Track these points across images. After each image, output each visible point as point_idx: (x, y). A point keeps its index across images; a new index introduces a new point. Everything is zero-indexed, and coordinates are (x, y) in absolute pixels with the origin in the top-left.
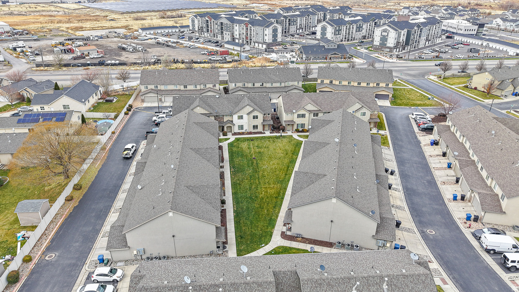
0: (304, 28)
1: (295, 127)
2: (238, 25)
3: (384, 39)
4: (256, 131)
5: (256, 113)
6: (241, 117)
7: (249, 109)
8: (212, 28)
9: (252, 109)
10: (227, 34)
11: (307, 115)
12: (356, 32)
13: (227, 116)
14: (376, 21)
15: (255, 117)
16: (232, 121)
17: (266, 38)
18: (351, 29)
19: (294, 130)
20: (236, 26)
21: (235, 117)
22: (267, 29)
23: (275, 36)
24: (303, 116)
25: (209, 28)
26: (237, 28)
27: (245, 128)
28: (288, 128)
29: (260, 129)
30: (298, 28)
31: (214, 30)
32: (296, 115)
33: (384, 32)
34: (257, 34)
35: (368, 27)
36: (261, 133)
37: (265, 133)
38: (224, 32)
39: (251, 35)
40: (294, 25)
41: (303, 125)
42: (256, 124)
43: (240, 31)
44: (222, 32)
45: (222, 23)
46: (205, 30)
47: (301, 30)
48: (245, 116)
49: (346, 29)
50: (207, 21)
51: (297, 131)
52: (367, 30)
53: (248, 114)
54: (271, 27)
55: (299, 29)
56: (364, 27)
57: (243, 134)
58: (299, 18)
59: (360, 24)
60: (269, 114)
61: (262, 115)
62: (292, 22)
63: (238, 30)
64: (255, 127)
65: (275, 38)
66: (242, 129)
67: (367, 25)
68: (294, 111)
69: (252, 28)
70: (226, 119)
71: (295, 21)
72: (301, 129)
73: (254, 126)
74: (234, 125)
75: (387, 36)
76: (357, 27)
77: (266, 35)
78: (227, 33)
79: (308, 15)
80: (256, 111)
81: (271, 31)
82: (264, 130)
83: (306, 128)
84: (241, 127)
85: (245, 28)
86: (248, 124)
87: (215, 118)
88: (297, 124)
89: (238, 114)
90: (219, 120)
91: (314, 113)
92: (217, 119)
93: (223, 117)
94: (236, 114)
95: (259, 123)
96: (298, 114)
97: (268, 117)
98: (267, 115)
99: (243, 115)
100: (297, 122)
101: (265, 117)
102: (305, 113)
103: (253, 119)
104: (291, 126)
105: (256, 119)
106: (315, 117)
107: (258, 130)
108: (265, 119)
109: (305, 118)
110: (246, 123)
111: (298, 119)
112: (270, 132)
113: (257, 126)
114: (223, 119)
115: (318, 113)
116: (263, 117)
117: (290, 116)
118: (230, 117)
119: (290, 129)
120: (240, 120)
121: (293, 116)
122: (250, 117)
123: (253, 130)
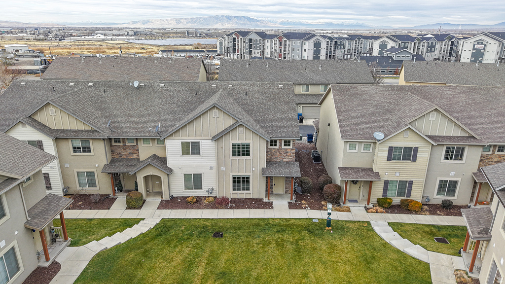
0: (353, 54)
1: (377, 192)
2: (269, 41)
3: (477, 55)
4: (242, 195)
5: (241, 137)
6: (192, 149)
7: (218, 121)
8: (240, 47)
9: (229, 122)
10: (256, 53)
11: (424, 153)
12: (427, 52)
13: (146, 140)
14: (453, 40)
15: (242, 150)
16: (163, 161)
17: (305, 54)
18: (421, 47)
19: (374, 199)
20: (268, 42)
21: (173, 148)
22: (307, 43)
23: (317, 52)
24: (410, 154)
25: (236, 48)
26: (268, 44)
28: (354, 192)
29: (257, 190)
30: (346, 53)
31: (241, 49)
32: (382, 152)
33: (478, 43)
34: (294, 50)
35: (443, 46)
36: (257, 203)
37: (269, 206)
38: (253, 51)
39: (285, 51)
40: (340, 49)
41: (405, 187)
42: (241, 174)
43: (271, 48)
44: (251, 51)
45: (251, 40)
46: (231, 50)
47: (349, 56)
48: (207, 146)
49: (414, 46)
50: (235, 39)
51: (385, 205)
52: (440, 51)
53: (217, 138)
54: (312, 40)
55: (347, 55)
56: (438, 46)
57: (197, 203)
58: (347, 42)
59: (432, 43)
60: (287, 143)
61: (264, 144)
62: (339, 45)
63: (269, 47)
64: (241, 182)
65: (317, 55)
66: (198, 186)
67: (441, 45)
68: (379, 135)
69: (287, 43)
70: (145, 151)
71: (343, 45)
72: (396, 200)
73: (236, 180)
74: (170, 172)
75: (484, 49)
76: (428, 46)
77: (305, 50)
78: (256, 51)
79: (359, 39)
80: (241, 129)
81: (313, 44)
82: (269, 193)
83: (416, 196)
84: (195, 181)
85: (278, 42)
86: (215, 170)
87: (111, 146)
88: (386, 183)
89: (181, 137)
90: (123, 153)
91: (448, 148)
92: (119, 150)
93: (137, 144)
94: (173, 137)
95: (254, 169)
96: (391, 145)
97: (284, 150)
98: (280, 145)
99: (199, 142)
100: (387, 174)
101: (276, 152)
102: (417, 146)
103: (234, 155)
104: (362, 188)
105: (241, 157)
106: (453, 161)
107: (251, 193)
108: (276, 158)
109: (414, 163)
110: (211, 168)
111: (389, 163)
112: (290, 201)
113: (246, 180)
114: (138, 150)
115: (463, 149)
116: (267, 152)
117: (362, 151)
118: (157, 145)
119: (361, 199)
120: (191, 156)
121: (371, 151)
122: (222, 148)
123: (231, 194)
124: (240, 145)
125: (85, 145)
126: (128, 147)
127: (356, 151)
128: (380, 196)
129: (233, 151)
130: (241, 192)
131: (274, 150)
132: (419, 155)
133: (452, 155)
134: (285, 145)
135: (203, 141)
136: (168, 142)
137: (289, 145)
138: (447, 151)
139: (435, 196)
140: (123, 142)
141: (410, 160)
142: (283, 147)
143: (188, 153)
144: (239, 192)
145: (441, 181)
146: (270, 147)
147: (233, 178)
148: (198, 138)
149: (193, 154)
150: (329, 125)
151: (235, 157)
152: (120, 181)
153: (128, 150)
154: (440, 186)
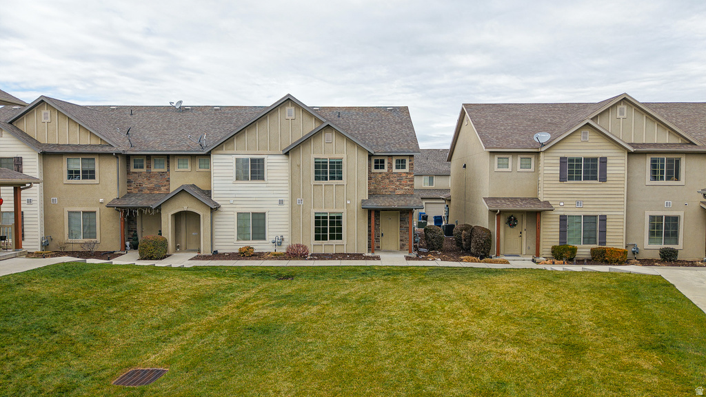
1: (550, 235)
4: (330, 247)
6: (255, 170)
7: (293, 125)
9: (311, 125)
11: (617, 166)
13: (182, 158)
15: (329, 171)
19: (546, 249)
21: (222, 169)
24: (592, 170)
27: (271, 234)
29: (355, 233)
32: (549, 166)
36: (354, 257)
37: (378, 258)
41: (595, 226)
42: (329, 210)
48: (276, 167)
61: (364, 159)
64: (328, 225)
66: (259, 233)
68: (543, 138)
72: (583, 246)
73: (320, 221)
74: (215, 209)
80: (329, 135)
82: (373, 245)
83: (615, 240)
84: (254, 224)
86: (288, 206)
87: (128, 173)
88: (563, 219)
89: (235, 152)
90: (146, 184)
91: (653, 161)
92: (140, 180)
93: (169, 170)
94: (224, 151)
95: (348, 202)
96: (563, 155)
97: (395, 175)
98: (390, 167)
99: (263, 159)
100: (562, 204)
101: (383, 178)
102: (604, 155)
103: (317, 178)
104: (524, 233)
105: (329, 182)
106: (665, 182)
107: (345, 243)
108: (384, 188)
109: (603, 185)
110: (281, 202)
111: (563, 185)
112: (407, 255)
113: (336, 221)
114: (168, 181)
115: (678, 162)
116: (370, 178)
117: (519, 169)
118: (198, 169)
119: (524, 252)
120: (250, 182)
121: (532, 169)
122: (299, 166)
123: (313, 246)
124: (327, 162)
125: (86, 168)
126: (155, 175)
127: (509, 169)
128: (556, 241)
129: (316, 172)
130: (329, 242)
131: (380, 176)
132: (610, 170)
133: (662, 172)
134: (397, 167)
135: (270, 157)
136: (216, 159)
137: (404, 167)
138: (654, 166)
139: (646, 245)
140: (147, 167)
141: (596, 179)
142: (395, 170)
143: (246, 178)
144: (325, 242)
145: (652, 218)
146: (374, 170)
147: (316, 217)
148: (260, 152)
149: (253, 178)
150: (465, 166)
151: (318, 182)
152: (136, 232)
153: (152, 179)
154: (652, 226)
